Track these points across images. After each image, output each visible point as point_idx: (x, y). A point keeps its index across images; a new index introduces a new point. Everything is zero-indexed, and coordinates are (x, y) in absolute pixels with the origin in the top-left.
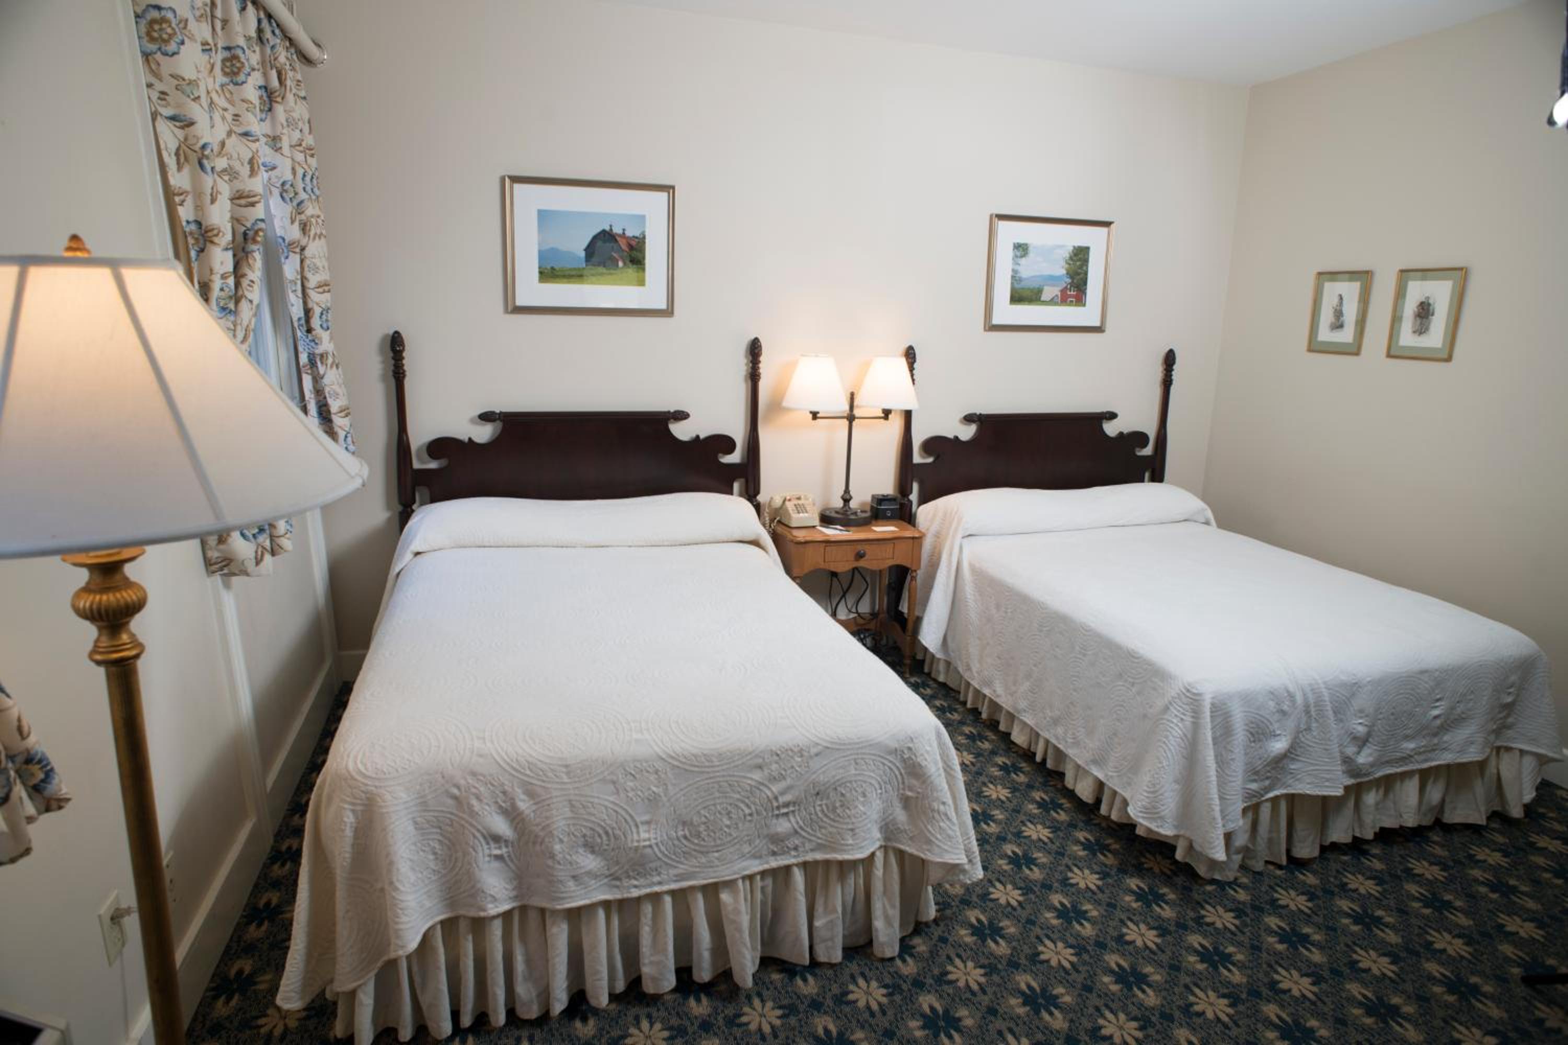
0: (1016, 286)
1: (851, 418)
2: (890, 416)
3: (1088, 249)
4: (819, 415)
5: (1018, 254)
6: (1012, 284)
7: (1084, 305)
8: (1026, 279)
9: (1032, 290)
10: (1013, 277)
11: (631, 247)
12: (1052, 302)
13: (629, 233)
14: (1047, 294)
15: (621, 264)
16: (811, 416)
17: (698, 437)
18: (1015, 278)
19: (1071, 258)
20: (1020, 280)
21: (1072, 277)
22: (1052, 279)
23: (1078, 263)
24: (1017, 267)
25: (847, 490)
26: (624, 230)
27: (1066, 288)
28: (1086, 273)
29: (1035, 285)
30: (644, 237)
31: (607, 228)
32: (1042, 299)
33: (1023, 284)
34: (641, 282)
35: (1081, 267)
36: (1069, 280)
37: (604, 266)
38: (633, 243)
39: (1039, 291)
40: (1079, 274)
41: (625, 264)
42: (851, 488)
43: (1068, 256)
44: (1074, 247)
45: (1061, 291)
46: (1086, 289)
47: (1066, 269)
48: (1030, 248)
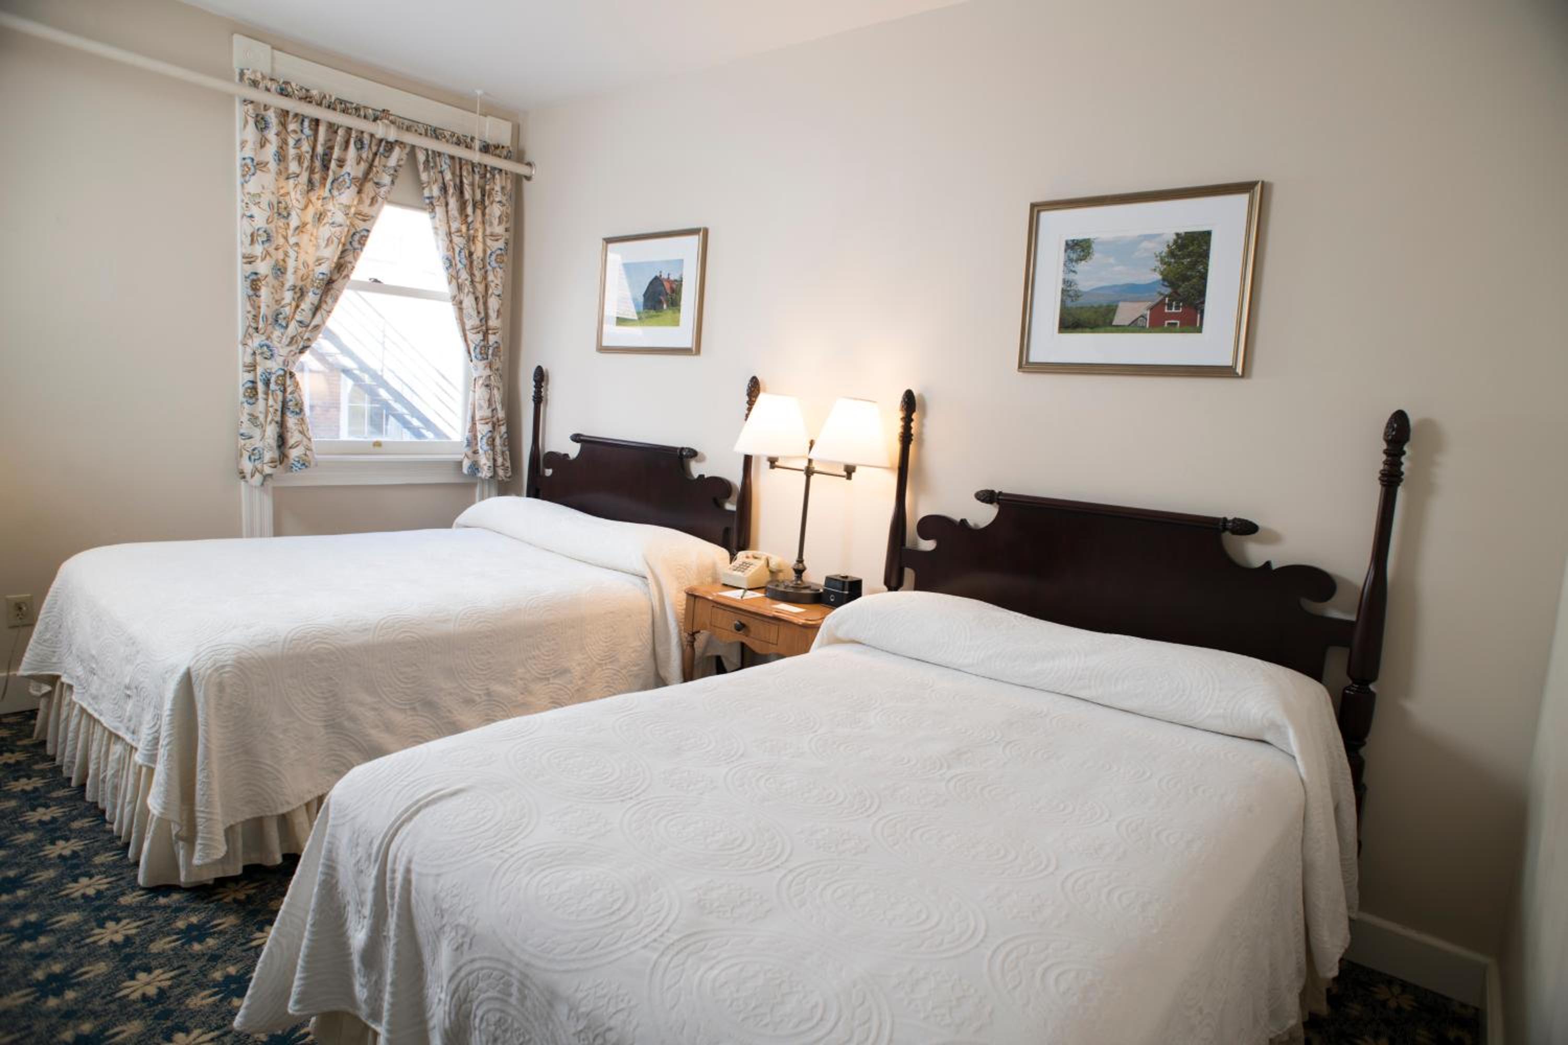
0: (1069, 303)
1: (809, 472)
2: (853, 474)
3: (1207, 235)
4: (777, 463)
5: (1074, 256)
6: (1063, 301)
7: (1199, 330)
8: (1086, 293)
9: (1096, 310)
10: (1063, 291)
11: (673, 291)
12: (1135, 327)
13: (672, 278)
14: (1125, 313)
15: (665, 306)
16: (768, 463)
18: (1068, 292)
19: (1171, 254)
20: (1077, 295)
21: (1172, 284)
22: (1133, 291)
23: (1186, 261)
24: (1071, 276)
25: (800, 560)
26: (669, 275)
27: (1162, 303)
28: (1204, 277)
29: (1103, 301)
30: (682, 281)
31: (658, 275)
32: (1116, 322)
33: (1081, 301)
34: (676, 323)
35: (1193, 266)
36: (1168, 291)
37: (655, 309)
38: (674, 286)
39: (1111, 310)
40: (1186, 278)
41: (668, 306)
43: (1166, 249)
44: (1177, 234)
45: (1152, 309)
46: (1203, 302)
47: (1162, 273)
48: (1093, 246)
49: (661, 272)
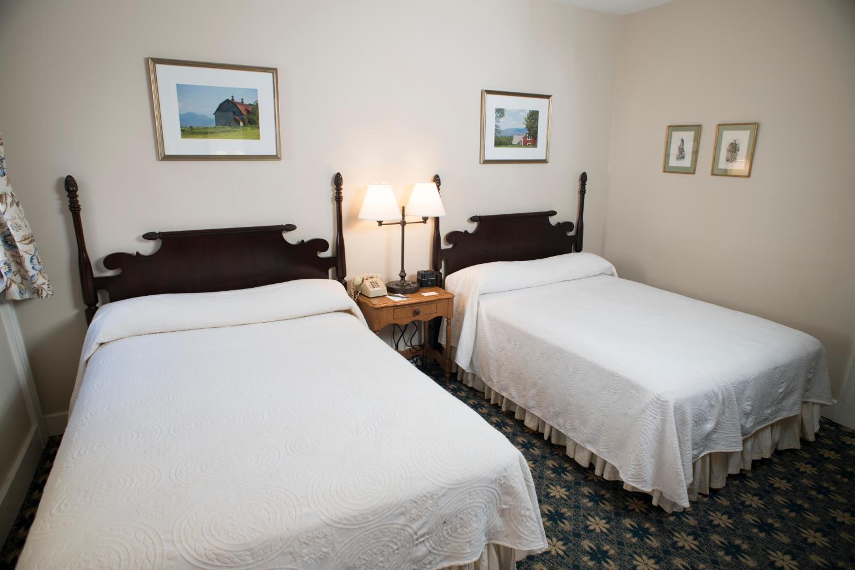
0: (498, 135)
1: (403, 224)
2: (427, 221)
3: (538, 112)
4: (383, 223)
5: (499, 115)
6: (495, 134)
7: (536, 147)
8: (503, 131)
9: (507, 138)
10: (496, 130)
11: (248, 112)
12: (518, 145)
13: (246, 102)
14: (517, 139)
15: (241, 124)
16: (378, 223)
17: (303, 241)
18: (497, 130)
19: (528, 118)
20: (500, 132)
21: (529, 130)
22: (518, 131)
23: (532, 121)
24: (498, 124)
25: (403, 270)
26: (242, 99)
27: (526, 136)
28: (537, 127)
29: (508, 135)
30: (257, 105)
31: (230, 99)
32: (513, 143)
33: (502, 134)
34: (258, 137)
35: (534, 123)
36: (528, 132)
37: (230, 126)
38: (250, 109)
39: (511, 138)
40: (533, 127)
41: (244, 124)
42: (405, 269)
43: (527, 116)
44: (530, 111)
45: (523, 138)
46: (537, 137)
47: (526, 125)
48: (505, 112)
49: (232, 97)
